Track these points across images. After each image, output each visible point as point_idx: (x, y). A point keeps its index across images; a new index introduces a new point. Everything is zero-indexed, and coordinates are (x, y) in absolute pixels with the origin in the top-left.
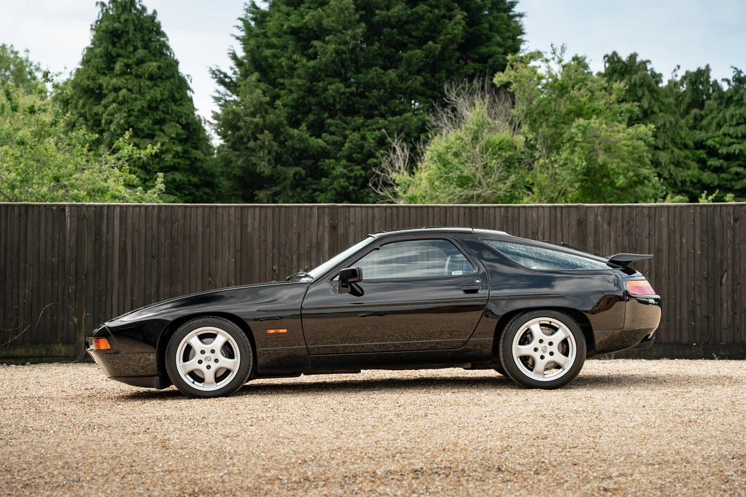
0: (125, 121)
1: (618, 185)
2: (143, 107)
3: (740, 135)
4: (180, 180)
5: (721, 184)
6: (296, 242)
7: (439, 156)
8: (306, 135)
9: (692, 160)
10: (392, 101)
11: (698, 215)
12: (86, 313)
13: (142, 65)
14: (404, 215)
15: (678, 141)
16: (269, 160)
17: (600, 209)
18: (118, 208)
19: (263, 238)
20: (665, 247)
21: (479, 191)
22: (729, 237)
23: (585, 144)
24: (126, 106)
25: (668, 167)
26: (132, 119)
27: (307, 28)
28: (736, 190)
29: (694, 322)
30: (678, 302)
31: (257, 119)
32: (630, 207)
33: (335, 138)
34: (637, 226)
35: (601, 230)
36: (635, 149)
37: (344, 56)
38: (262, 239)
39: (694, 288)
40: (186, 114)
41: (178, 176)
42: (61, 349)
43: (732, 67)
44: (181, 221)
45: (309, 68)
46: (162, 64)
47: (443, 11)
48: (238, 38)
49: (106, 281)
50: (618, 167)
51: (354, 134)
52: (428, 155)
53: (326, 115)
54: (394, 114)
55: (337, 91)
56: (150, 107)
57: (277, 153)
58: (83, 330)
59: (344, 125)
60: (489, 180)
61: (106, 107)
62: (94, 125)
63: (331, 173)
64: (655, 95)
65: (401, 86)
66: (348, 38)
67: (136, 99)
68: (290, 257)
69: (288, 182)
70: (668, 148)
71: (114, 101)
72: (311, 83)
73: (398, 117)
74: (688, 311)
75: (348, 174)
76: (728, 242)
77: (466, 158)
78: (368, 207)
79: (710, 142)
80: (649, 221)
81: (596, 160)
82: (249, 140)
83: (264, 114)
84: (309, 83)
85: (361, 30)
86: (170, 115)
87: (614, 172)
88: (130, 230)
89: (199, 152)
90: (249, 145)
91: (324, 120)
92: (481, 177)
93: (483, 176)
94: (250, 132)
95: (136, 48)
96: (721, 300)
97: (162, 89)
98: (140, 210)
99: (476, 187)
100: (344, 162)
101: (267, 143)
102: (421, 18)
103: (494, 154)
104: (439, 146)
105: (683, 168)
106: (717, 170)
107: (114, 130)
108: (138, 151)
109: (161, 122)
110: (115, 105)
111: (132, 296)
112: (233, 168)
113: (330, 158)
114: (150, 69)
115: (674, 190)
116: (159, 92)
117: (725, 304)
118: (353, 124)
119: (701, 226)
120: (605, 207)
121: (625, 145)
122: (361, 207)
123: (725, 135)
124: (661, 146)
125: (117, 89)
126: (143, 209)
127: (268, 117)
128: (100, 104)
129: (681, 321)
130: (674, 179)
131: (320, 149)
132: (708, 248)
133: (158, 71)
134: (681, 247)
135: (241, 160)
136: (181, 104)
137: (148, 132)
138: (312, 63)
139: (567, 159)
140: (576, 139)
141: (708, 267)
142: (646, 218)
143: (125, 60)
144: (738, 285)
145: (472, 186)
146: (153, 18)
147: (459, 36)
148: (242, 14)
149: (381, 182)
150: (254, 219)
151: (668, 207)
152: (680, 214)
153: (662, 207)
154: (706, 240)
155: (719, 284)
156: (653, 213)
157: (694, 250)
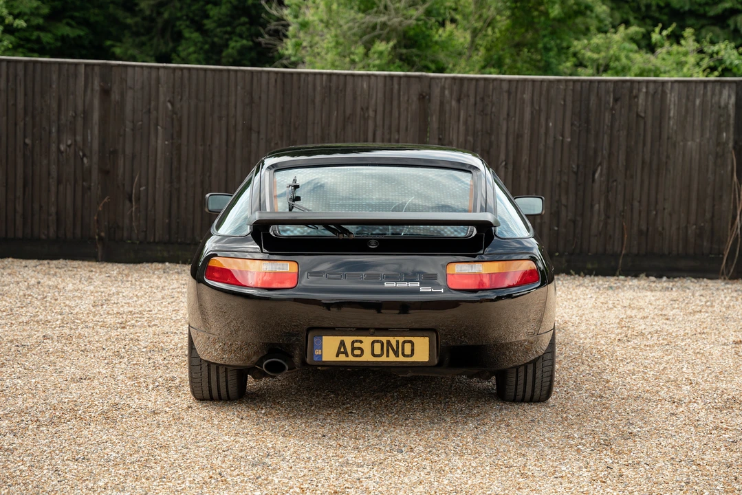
1: (552, 15)
5: (693, 9)
6: (56, 110)
11: (570, 93)
17: (448, 81)
20: (527, 132)
21: (383, 19)
22: (607, 121)
28: (710, 17)
29: (558, 227)
32: (485, 79)
34: (493, 105)
35: (447, 107)
39: (560, 183)
60: (398, 5)
68: (47, 128)
74: (551, 213)
76: (606, 127)
80: (509, 99)
96: (592, 200)
99: (381, 13)
115: (636, 15)
119: (573, 106)
120: (454, 79)
129: (541, 224)
132: (579, 135)
134: (546, 134)
141: (578, 158)
142: (506, 95)
144: (613, 181)
145: (376, 12)
151: (533, 81)
152: (548, 91)
153: (525, 80)
154: (578, 125)
155: (591, 180)
156: (513, 89)
157: (563, 136)
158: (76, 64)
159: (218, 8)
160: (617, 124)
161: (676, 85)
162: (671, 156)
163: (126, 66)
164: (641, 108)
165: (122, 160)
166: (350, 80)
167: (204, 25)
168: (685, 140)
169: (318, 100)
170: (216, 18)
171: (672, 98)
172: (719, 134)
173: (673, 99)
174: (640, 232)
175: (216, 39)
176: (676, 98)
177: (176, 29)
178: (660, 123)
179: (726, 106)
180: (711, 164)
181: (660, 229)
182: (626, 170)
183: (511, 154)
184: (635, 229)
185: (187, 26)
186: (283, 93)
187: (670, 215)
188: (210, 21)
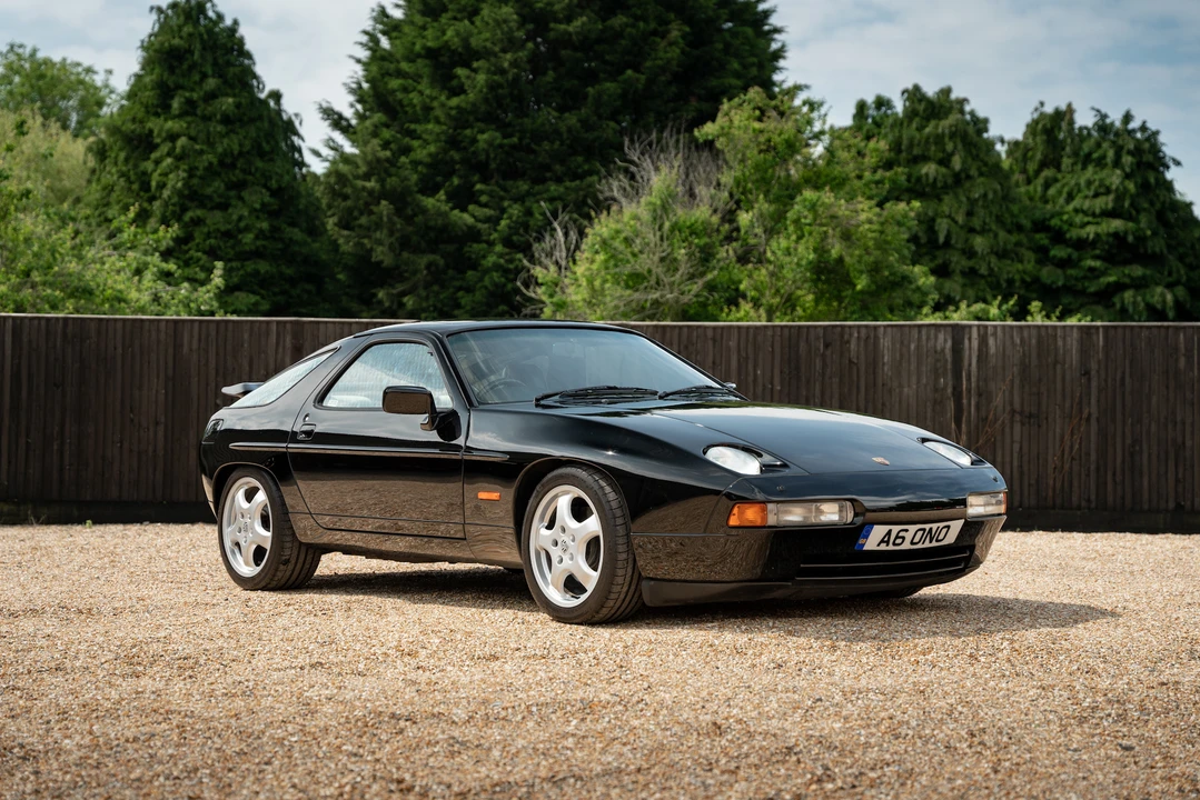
0: (184, 185)
2: (211, 164)
3: (1098, 211)
4: (267, 272)
5: (1068, 284)
8: (445, 208)
9: (1029, 248)
10: (573, 158)
13: (211, 102)
15: (1008, 219)
16: (390, 244)
21: (656, 295)
22: (818, 366)
24: (187, 161)
25: (987, 259)
26: (195, 181)
27: (449, 49)
28: (1091, 293)
31: (372, 184)
33: (488, 212)
37: (500, 91)
40: (277, 173)
41: (264, 267)
43: (1093, 109)
44: (94, 339)
45: (451, 108)
46: (243, 101)
47: (653, 25)
48: (359, 61)
51: (516, 206)
52: (589, 240)
53: (476, 178)
54: (576, 176)
55: (490, 143)
56: (221, 163)
57: (402, 233)
59: (502, 193)
60: (672, 278)
61: (157, 162)
62: (141, 189)
63: (480, 264)
64: (974, 152)
65: (586, 135)
66: (506, 65)
67: (202, 152)
69: (420, 276)
70: (990, 230)
71: (169, 155)
72: (455, 130)
73: (578, 182)
75: (506, 265)
76: (817, 374)
77: (640, 248)
79: (1055, 222)
80: (714, 347)
81: (829, 252)
82: (362, 214)
83: (383, 175)
84: (451, 131)
85: (526, 53)
86: (253, 175)
87: (854, 269)
88: (26, 349)
90: (361, 222)
91: (473, 186)
92: (660, 274)
93: (664, 273)
94: (361, 202)
95: (204, 76)
97: (241, 137)
99: (651, 288)
100: (499, 248)
101: (385, 219)
102: (619, 35)
103: (682, 241)
104: (604, 229)
105: (1013, 260)
106: (1063, 264)
107: (169, 197)
109: (240, 186)
110: (169, 160)
111: (27, 436)
113: (481, 241)
114: (224, 108)
116: (236, 141)
118: (514, 191)
119: (782, 352)
123: (1076, 211)
124: (978, 228)
125: (173, 137)
127: (388, 180)
128: (148, 159)
130: (996, 276)
131: (465, 228)
132: (790, 382)
133: (236, 111)
134: (755, 380)
135: (352, 243)
136: (272, 160)
137: (218, 200)
138: (455, 101)
139: (788, 249)
140: (803, 221)
142: (710, 343)
143: (187, 94)
146: (233, 30)
147: (674, 63)
148: (368, 25)
151: (739, 328)
152: (755, 338)
154: (787, 372)
156: (719, 337)
157: (772, 384)
158: (268, 322)
159: (471, 295)
160: (829, 370)
161: (889, 330)
162: (887, 404)
163: (319, 322)
164: (853, 354)
168: (901, 386)
170: (468, 308)
171: (885, 343)
172: (936, 380)
176: (890, 343)
178: (875, 368)
179: (943, 350)
180: (929, 410)
188: (462, 311)
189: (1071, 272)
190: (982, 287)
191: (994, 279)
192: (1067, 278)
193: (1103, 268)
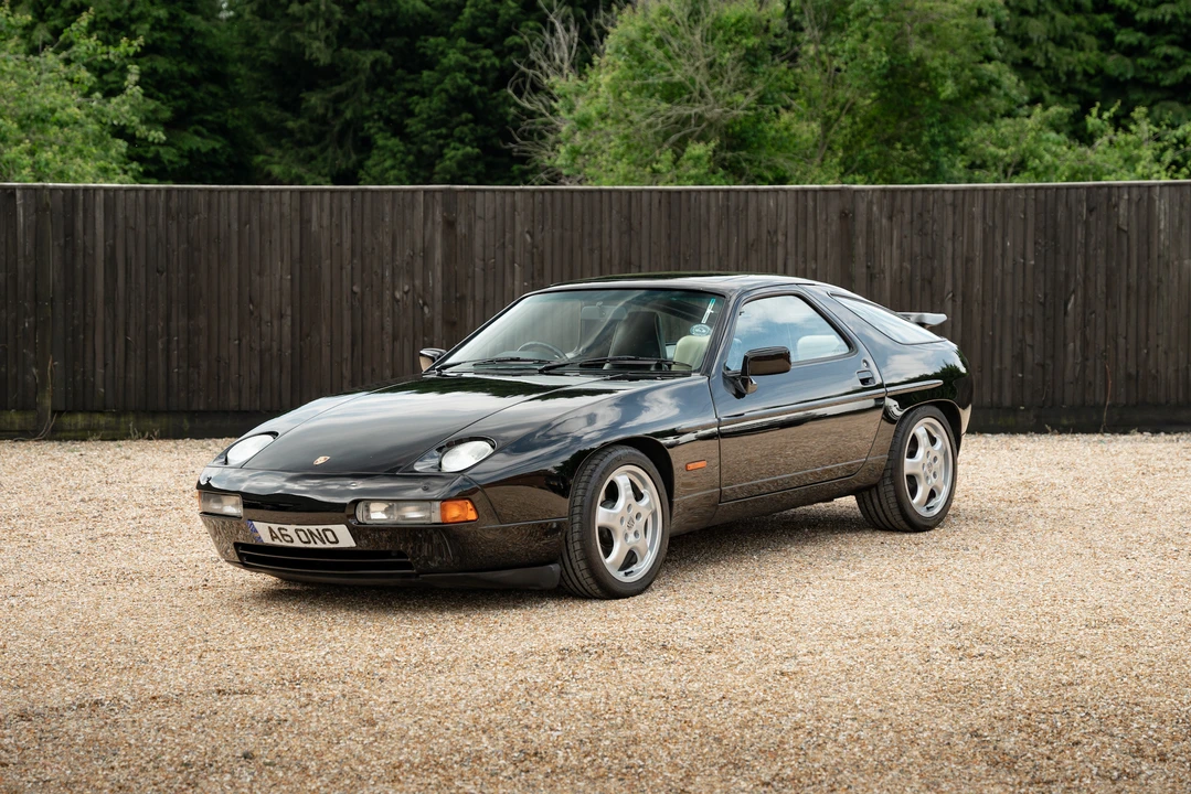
1: (943, 96)
4: (166, 71)
5: (1138, 76)
6: (390, 248)
7: (632, 45)
9: (1089, 33)
11: (1032, 203)
12: (53, 362)
14: (562, 204)
16: (327, 37)
17: (877, 194)
18: (102, 193)
19: (336, 241)
20: (978, 255)
21: (698, 109)
22: (1079, 236)
23: (887, 23)
25: (1044, 47)
28: (1165, 88)
29: (1022, 373)
30: (997, 342)
34: (934, 221)
35: (877, 227)
36: (975, 31)
38: (335, 243)
39: (1023, 319)
41: (162, 64)
42: (15, 418)
44: (204, 215)
49: (85, 311)
50: (943, 65)
52: (611, 41)
57: (341, 23)
58: (49, 388)
60: (717, 89)
63: (438, 62)
68: (379, 271)
69: (362, 77)
70: (1045, 12)
74: (1013, 356)
75: (470, 64)
76: (1078, 245)
77: (677, 50)
78: (505, 191)
80: (954, 213)
81: (906, 51)
87: (937, 74)
88: (121, 229)
89: (198, 18)
90: (290, 11)
92: (703, 83)
93: (708, 83)
96: (1065, 337)
98: (137, 196)
99: (695, 102)
100: (462, 42)
101: (323, 7)
103: (727, 43)
104: (630, 28)
105: (1072, 48)
106: (1131, 51)
108: (105, 49)
111: (126, 334)
112: (261, 49)
113: (439, 35)
117: (1072, 344)
119: (1036, 219)
120: (884, 190)
121: (957, 26)
122: (494, 191)
124: (1032, 9)
126: (141, 194)
129: (1001, 371)
130: (1054, 69)
131: (418, 19)
132: (1045, 255)
134: (1003, 256)
135: (277, 37)
139: (854, 50)
140: (871, 14)
141: (1045, 285)
142: (950, 209)
144: (1091, 314)
145: (688, 101)
149: (528, 86)
150: (322, 210)
151: (985, 190)
152: (1004, 202)
153: (974, 189)
154: (1043, 243)
155: (1063, 312)
156: (960, 201)
157: (1024, 258)
158: (414, 191)
159: (427, 99)
160: (1093, 239)
161: (1166, 189)
162: (1164, 279)
164: (1122, 221)
165: (471, 309)
166: (752, 197)
167: (407, 126)
168: (1180, 258)
169: (713, 223)
170: (425, 116)
173: (1163, 207)
174: (1129, 376)
175: (424, 147)
176: (1167, 206)
177: (361, 134)
178: (1148, 238)
181: (1153, 371)
182: (1107, 298)
183: (960, 283)
184: (1122, 372)
185: (380, 129)
186: (670, 217)
187: (1166, 353)
188: (416, 119)
189: (1140, 61)
190: (1036, 82)
191: (1051, 72)
192: (1136, 68)
193: (1181, 57)
